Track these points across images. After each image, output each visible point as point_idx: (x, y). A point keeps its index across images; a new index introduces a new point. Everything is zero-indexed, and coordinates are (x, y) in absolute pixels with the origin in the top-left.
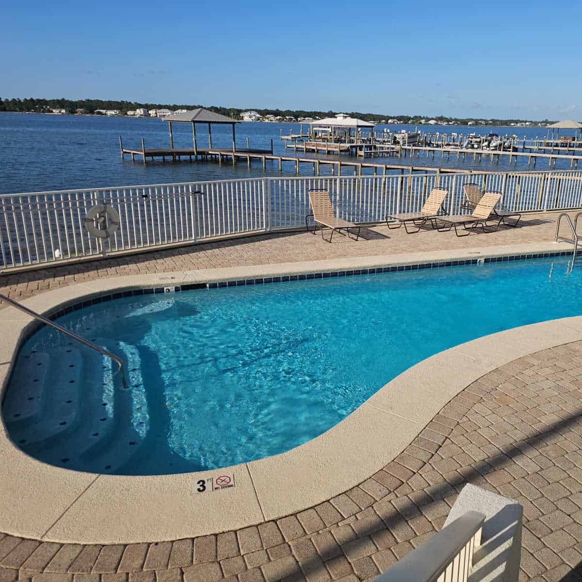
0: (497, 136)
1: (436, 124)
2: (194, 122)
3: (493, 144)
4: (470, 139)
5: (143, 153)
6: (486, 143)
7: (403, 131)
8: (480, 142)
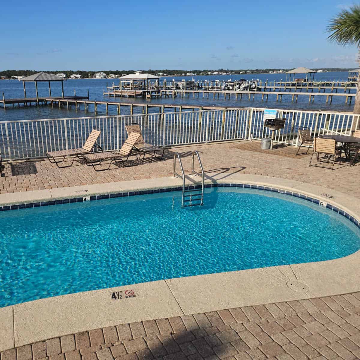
0: (245, 81)
1: (218, 74)
2: (36, 81)
3: (243, 86)
4: (227, 84)
5: (4, 102)
6: (238, 86)
7: (183, 80)
8: (234, 85)
